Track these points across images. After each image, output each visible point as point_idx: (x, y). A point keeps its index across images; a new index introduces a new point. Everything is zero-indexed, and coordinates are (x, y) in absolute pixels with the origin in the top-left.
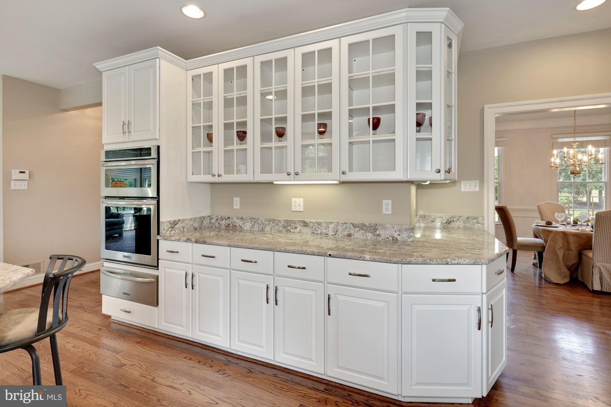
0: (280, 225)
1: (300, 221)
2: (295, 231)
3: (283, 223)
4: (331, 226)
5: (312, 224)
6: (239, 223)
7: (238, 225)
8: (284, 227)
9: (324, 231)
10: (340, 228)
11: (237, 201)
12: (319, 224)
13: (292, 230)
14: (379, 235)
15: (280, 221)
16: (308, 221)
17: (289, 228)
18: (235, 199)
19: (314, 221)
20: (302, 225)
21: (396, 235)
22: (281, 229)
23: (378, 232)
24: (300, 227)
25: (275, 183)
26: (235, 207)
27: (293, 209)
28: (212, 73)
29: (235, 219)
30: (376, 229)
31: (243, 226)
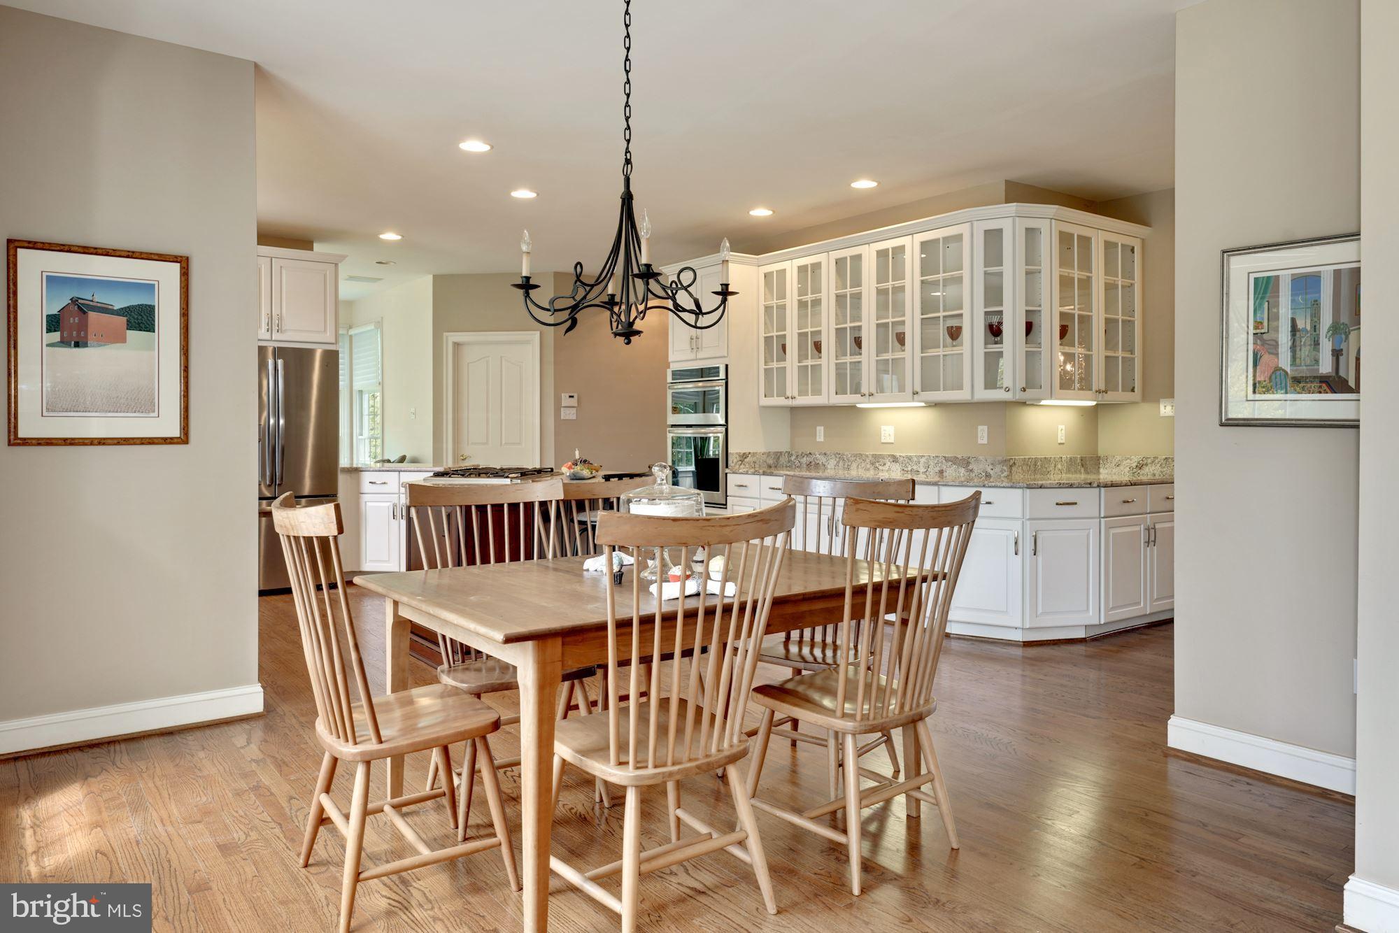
0: (868, 461)
1: (889, 455)
2: (884, 468)
3: (870, 458)
4: (923, 460)
5: (902, 459)
6: (822, 459)
7: (820, 463)
8: (873, 464)
9: (915, 468)
10: (932, 463)
11: (820, 430)
12: (910, 458)
13: (880, 468)
14: (971, 471)
15: (867, 456)
16: (898, 454)
17: (877, 465)
18: (818, 428)
19: (904, 455)
20: (891, 460)
21: (989, 470)
22: (868, 466)
23: (970, 467)
24: (889, 463)
25: (858, 406)
26: (818, 440)
27: (883, 441)
28: (785, 270)
29: (818, 455)
30: (968, 463)
31: (826, 464)
